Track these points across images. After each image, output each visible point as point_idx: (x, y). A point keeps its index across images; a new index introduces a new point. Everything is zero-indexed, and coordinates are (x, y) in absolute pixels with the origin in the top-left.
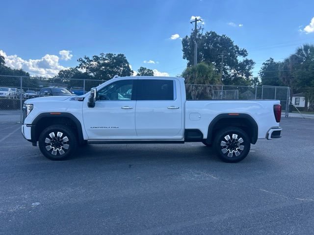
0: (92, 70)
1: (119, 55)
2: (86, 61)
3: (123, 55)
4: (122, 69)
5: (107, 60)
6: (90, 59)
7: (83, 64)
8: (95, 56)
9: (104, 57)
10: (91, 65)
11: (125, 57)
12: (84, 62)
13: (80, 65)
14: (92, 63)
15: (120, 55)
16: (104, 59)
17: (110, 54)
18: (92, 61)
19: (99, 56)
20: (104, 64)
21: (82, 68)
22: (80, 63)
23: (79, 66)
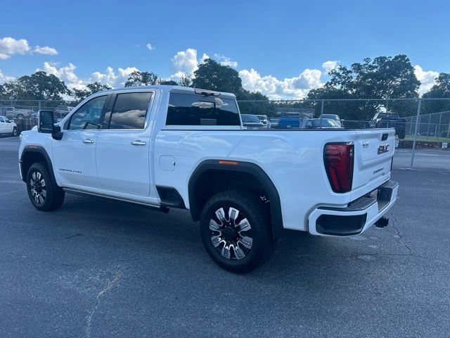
0: (351, 86)
1: (396, 58)
2: (341, 74)
3: (403, 57)
4: (400, 80)
5: (376, 67)
6: (348, 70)
7: (337, 78)
8: (355, 64)
9: (371, 63)
10: (349, 78)
11: (408, 60)
12: (338, 74)
13: (333, 80)
14: (349, 75)
15: (400, 56)
16: (372, 67)
17: (381, 58)
18: (350, 72)
19: (362, 63)
20: (370, 75)
21: (335, 84)
22: (331, 77)
23: (330, 81)
